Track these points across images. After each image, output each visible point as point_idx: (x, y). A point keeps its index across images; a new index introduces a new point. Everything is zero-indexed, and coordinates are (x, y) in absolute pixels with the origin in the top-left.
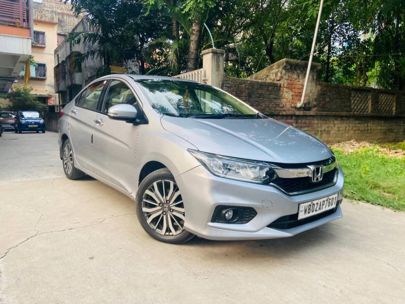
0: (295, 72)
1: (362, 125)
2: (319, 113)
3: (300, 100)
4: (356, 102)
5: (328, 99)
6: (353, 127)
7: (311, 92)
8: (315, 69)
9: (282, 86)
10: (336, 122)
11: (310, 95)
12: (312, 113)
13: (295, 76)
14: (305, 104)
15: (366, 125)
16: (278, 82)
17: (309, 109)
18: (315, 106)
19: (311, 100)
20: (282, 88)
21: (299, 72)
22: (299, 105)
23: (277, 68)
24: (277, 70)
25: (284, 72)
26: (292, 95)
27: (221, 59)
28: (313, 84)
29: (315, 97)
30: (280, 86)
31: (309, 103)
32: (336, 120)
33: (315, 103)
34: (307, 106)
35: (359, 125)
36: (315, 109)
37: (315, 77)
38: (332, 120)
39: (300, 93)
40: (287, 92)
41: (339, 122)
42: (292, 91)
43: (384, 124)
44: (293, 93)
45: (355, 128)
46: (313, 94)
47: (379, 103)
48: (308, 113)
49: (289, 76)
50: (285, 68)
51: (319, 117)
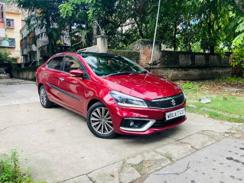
0: (147, 45)
1: (186, 72)
2: (161, 66)
3: (150, 60)
4: (182, 60)
5: (166, 59)
6: (181, 73)
7: (156, 56)
8: (158, 43)
9: (140, 53)
10: (171, 71)
11: (156, 57)
12: (157, 66)
13: (147, 48)
14: (153, 62)
15: (188, 72)
16: (138, 51)
17: (156, 65)
18: (159, 63)
19: (157, 60)
20: (140, 54)
21: (149, 45)
22: (150, 63)
23: (137, 44)
24: (138, 45)
25: (141, 45)
26: (146, 58)
27: (106, 40)
28: (157, 51)
29: (159, 58)
30: (139, 53)
31: (156, 61)
32: (171, 69)
33: (159, 61)
34: (155, 63)
35: (184, 72)
36: (159, 64)
37: (159, 48)
38: (169, 70)
39: (150, 56)
40: (143, 56)
41: (173, 70)
42: (146, 56)
43: (199, 71)
44: (147, 57)
45: (182, 74)
46: (158, 56)
47: (196, 60)
48: (155, 66)
49: (144, 48)
50: (141, 43)
51: (161, 69)
